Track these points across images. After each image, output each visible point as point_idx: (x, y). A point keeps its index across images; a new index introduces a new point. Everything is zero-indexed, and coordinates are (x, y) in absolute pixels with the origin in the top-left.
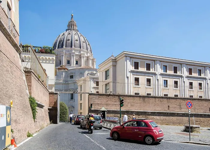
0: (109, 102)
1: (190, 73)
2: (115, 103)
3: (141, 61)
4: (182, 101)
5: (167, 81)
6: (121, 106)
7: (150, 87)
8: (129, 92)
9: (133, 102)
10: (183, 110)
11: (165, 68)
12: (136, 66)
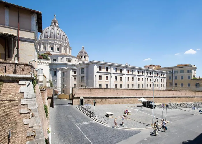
0: (85, 93)
1: (128, 72)
2: (88, 93)
3: (103, 66)
4: (124, 90)
5: (116, 77)
6: (94, 105)
7: (107, 81)
8: (96, 86)
9: (98, 92)
10: (124, 95)
11: (116, 70)
12: (100, 69)
